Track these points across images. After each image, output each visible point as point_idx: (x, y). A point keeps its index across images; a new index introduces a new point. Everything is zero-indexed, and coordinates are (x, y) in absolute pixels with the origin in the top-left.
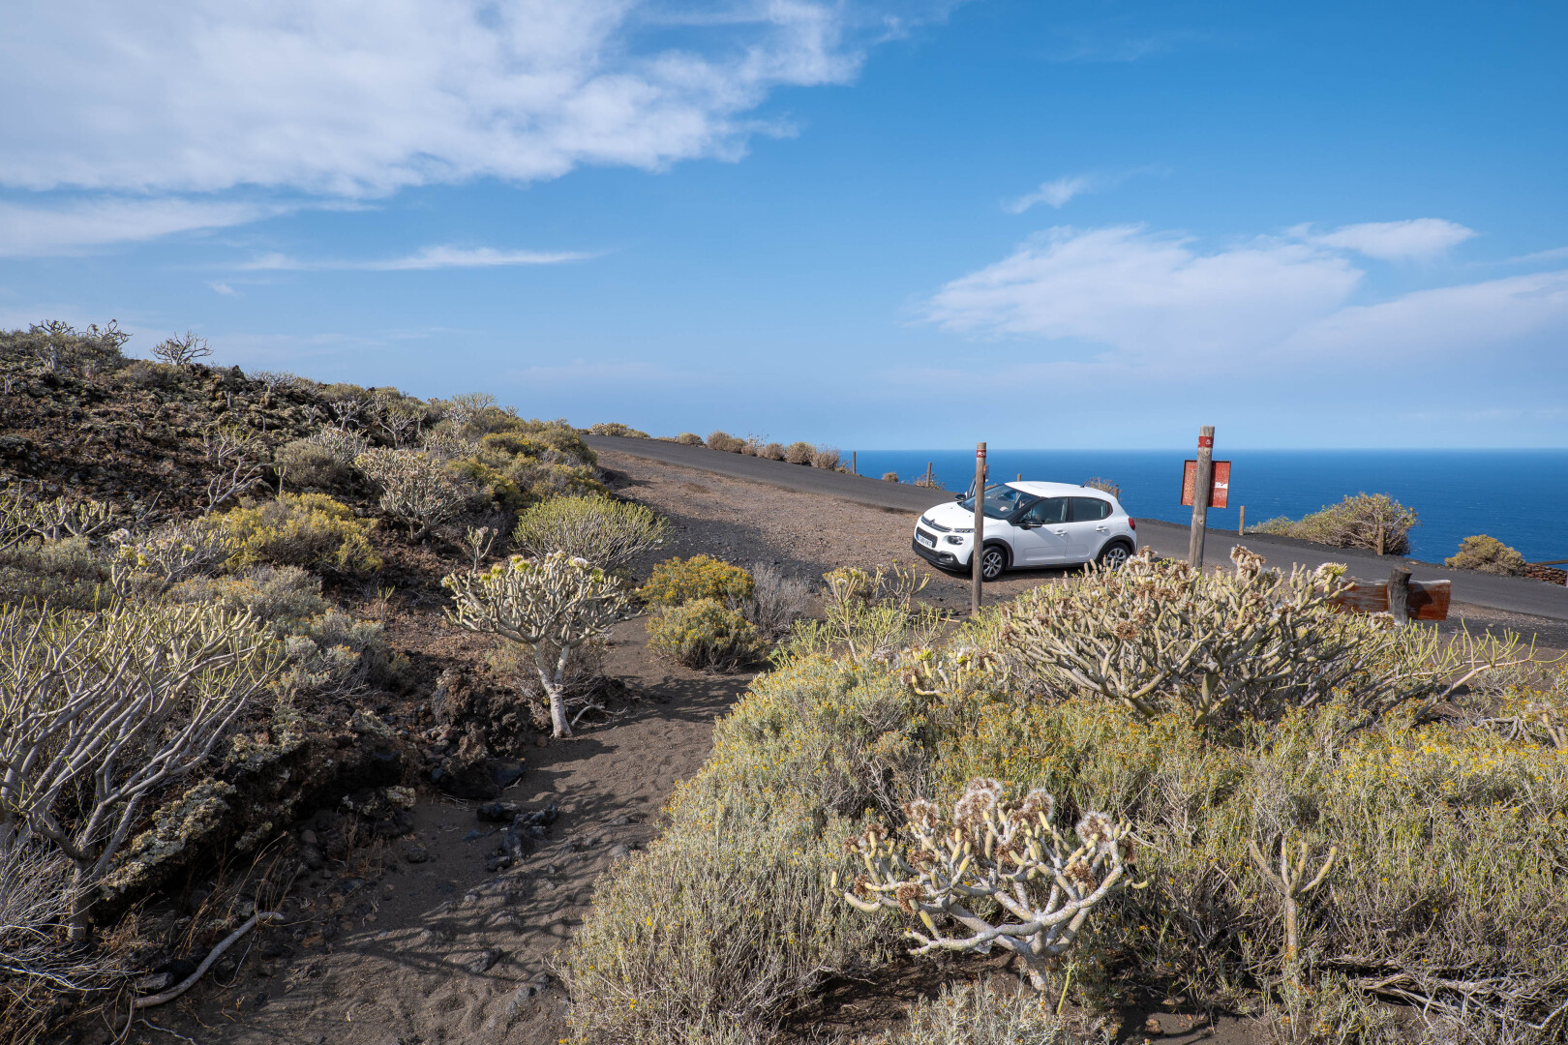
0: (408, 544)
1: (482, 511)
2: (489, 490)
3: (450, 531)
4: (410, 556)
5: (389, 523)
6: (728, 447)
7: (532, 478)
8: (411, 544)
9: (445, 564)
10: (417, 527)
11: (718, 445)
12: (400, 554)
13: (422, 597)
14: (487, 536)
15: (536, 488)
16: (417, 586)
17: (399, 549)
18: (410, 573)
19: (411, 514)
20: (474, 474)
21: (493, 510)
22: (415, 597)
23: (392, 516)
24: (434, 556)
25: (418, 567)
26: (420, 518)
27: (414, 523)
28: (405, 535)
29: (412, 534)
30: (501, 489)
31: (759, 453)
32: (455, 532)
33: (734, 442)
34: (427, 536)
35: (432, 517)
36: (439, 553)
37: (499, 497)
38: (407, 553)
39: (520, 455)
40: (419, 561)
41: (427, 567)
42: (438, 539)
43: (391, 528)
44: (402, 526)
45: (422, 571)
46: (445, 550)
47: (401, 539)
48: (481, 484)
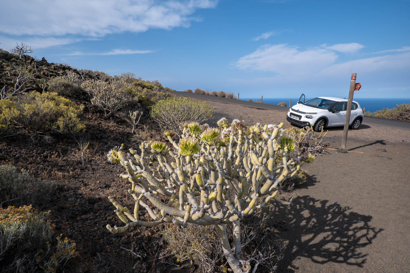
0: (104, 119)
1: (134, 107)
2: (136, 98)
3: (122, 114)
4: (104, 124)
5: (96, 110)
6: (201, 92)
7: (151, 96)
8: (106, 119)
9: (120, 127)
10: (108, 112)
11: (198, 92)
12: (100, 123)
13: (110, 143)
14: (138, 115)
15: (152, 99)
16: (107, 138)
17: (100, 121)
18: (104, 132)
19: (105, 107)
20: (130, 93)
21: (138, 106)
22: (106, 143)
23: (97, 108)
24: (115, 124)
25: (108, 129)
26: (109, 108)
27: (106, 111)
28: (103, 115)
29: (106, 115)
30: (140, 98)
31: (210, 94)
32: (124, 114)
33: (202, 91)
34: (112, 115)
35: (113, 108)
36: (117, 123)
37: (140, 101)
38: (103, 123)
39: (145, 89)
40: (108, 126)
41: (112, 129)
42: (117, 117)
43: (97, 112)
44: (101, 112)
45: (110, 131)
46: (120, 122)
47: (101, 117)
48: (133, 97)
